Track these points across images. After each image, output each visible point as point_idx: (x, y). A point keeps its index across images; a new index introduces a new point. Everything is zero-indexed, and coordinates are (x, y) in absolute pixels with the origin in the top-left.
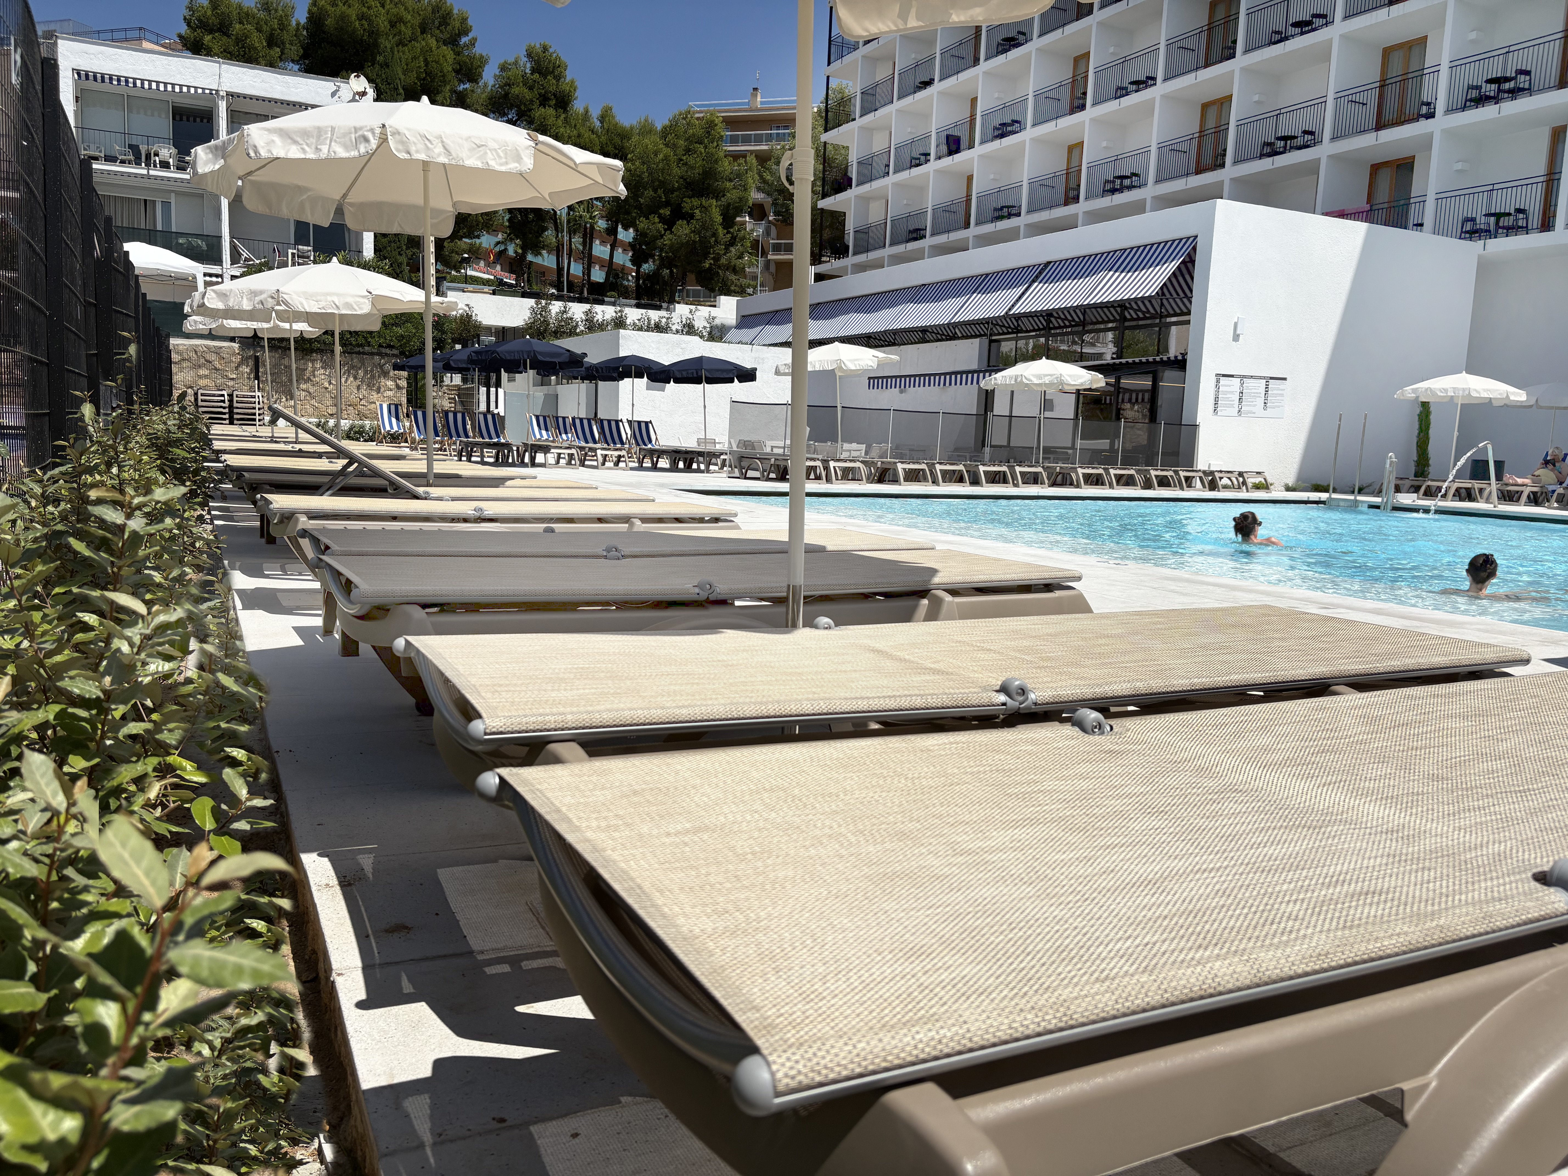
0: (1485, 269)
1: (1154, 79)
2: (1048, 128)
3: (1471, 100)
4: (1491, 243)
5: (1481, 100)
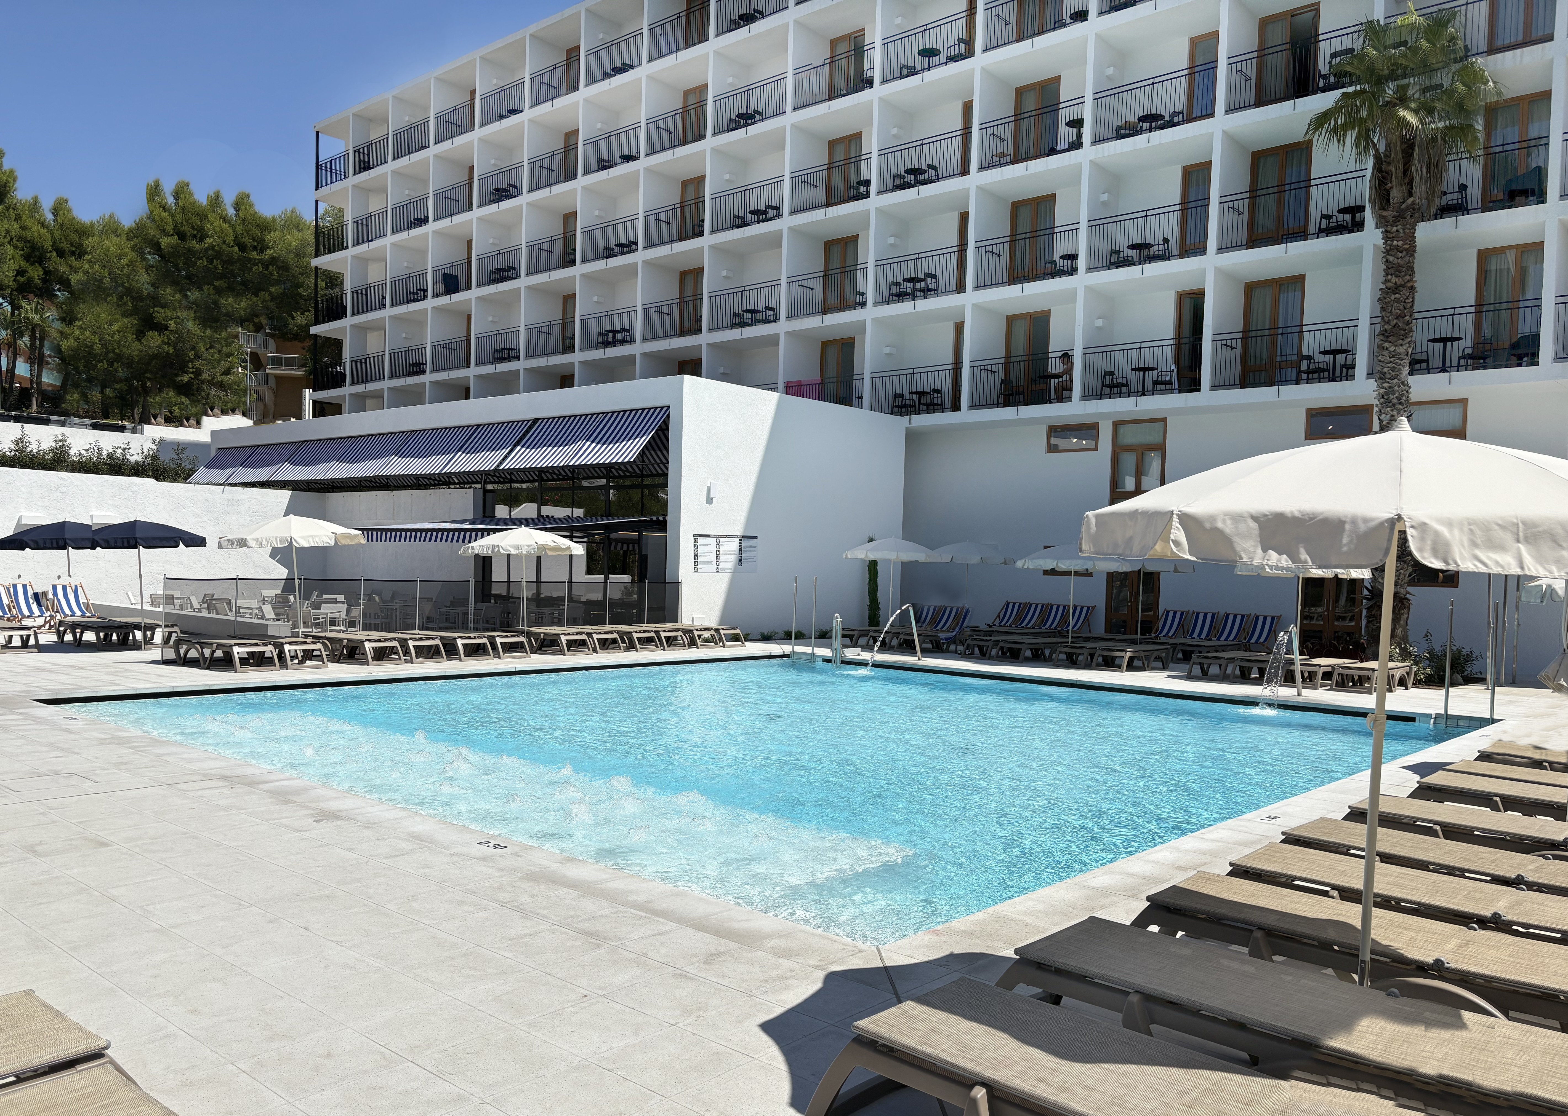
0: (912, 438)
1: (636, 244)
2: (541, 278)
3: (894, 295)
4: (915, 418)
5: (900, 296)
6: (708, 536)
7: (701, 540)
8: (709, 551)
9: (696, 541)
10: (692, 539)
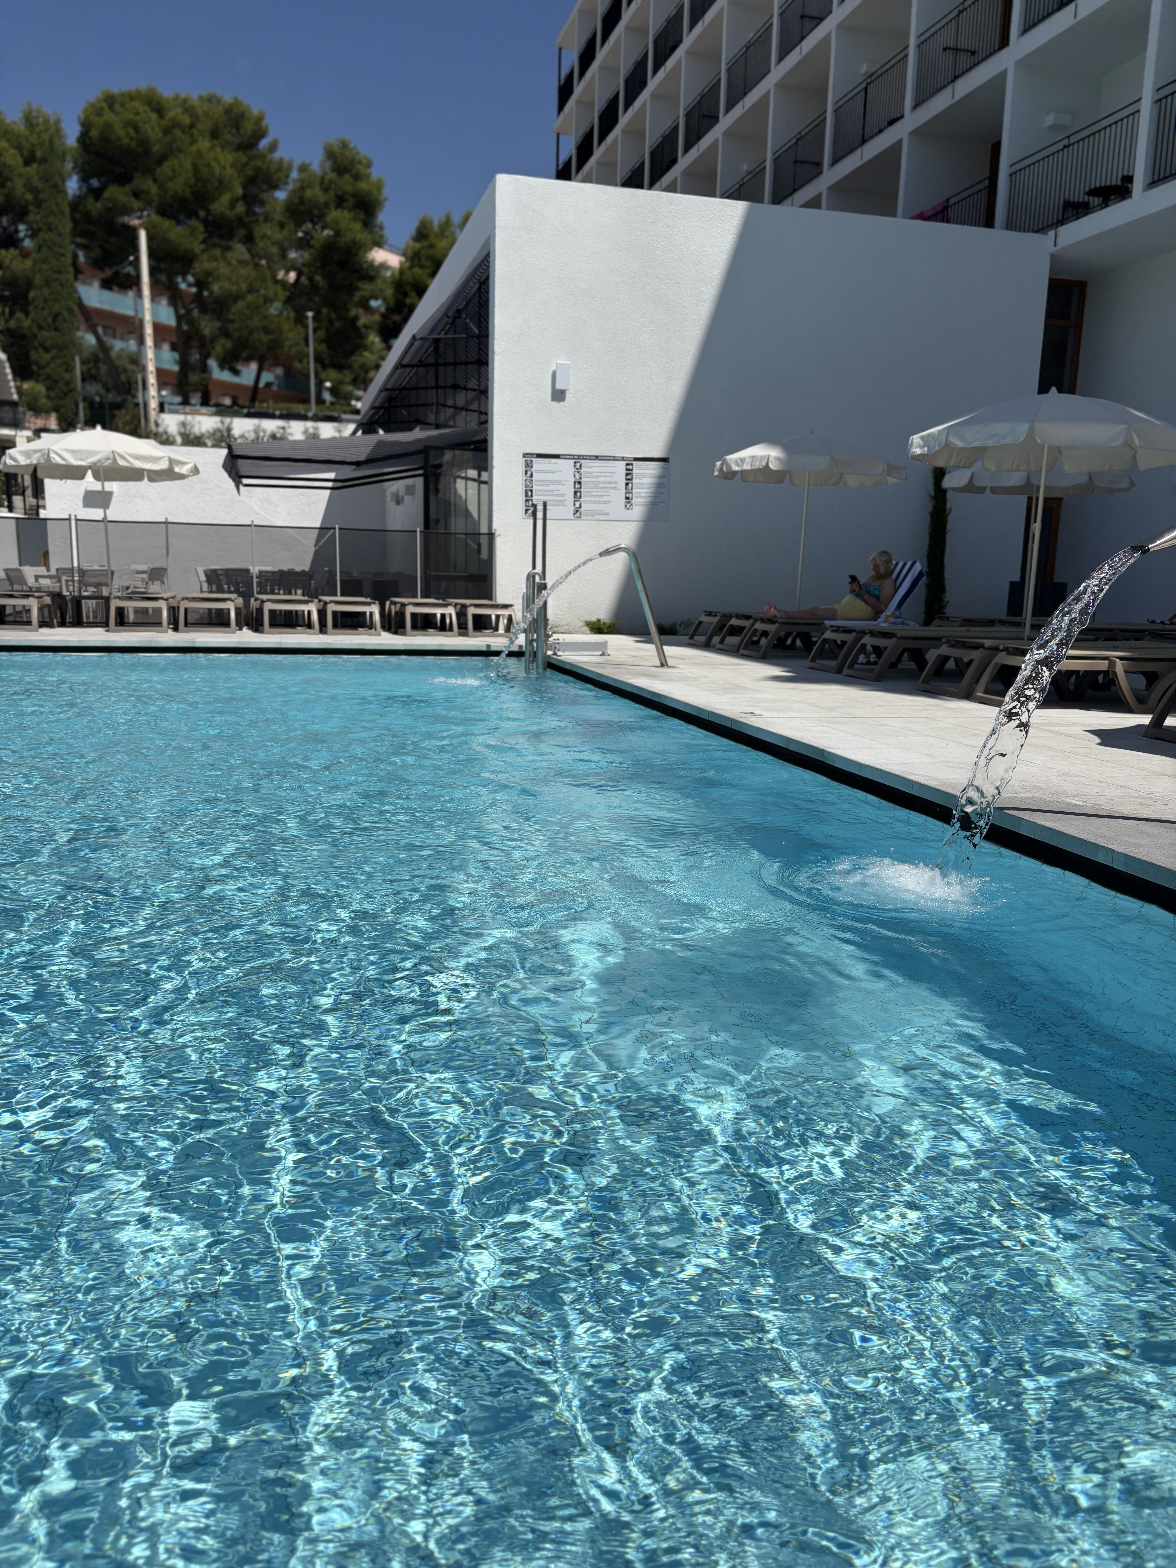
4: (1063, 230)
6: (557, 456)
7: (538, 464)
8: (559, 482)
9: (528, 465)
10: (521, 461)
